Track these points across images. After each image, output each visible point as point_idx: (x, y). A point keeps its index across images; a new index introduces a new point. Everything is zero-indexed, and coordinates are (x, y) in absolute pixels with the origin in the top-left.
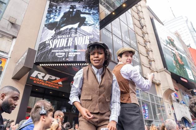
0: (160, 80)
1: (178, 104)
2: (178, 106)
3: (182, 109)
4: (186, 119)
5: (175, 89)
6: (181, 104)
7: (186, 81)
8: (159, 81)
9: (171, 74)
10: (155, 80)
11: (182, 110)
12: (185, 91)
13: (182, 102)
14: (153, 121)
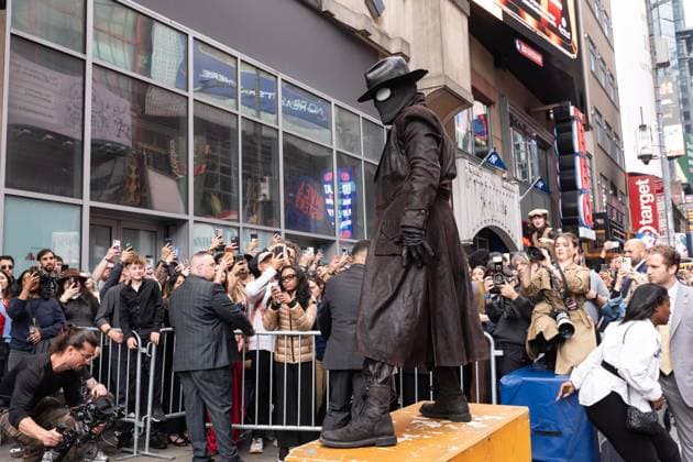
0: (410, 41)
1: (475, 169)
2: (474, 177)
3: (489, 194)
4: (502, 237)
5: (475, 91)
6: (489, 166)
7: (537, 58)
8: (403, 42)
9: (471, 12)
10: (384, 35)
11: (488, 199)
12: (528, 111)
13: (494, 159)
14: (334, 241)
